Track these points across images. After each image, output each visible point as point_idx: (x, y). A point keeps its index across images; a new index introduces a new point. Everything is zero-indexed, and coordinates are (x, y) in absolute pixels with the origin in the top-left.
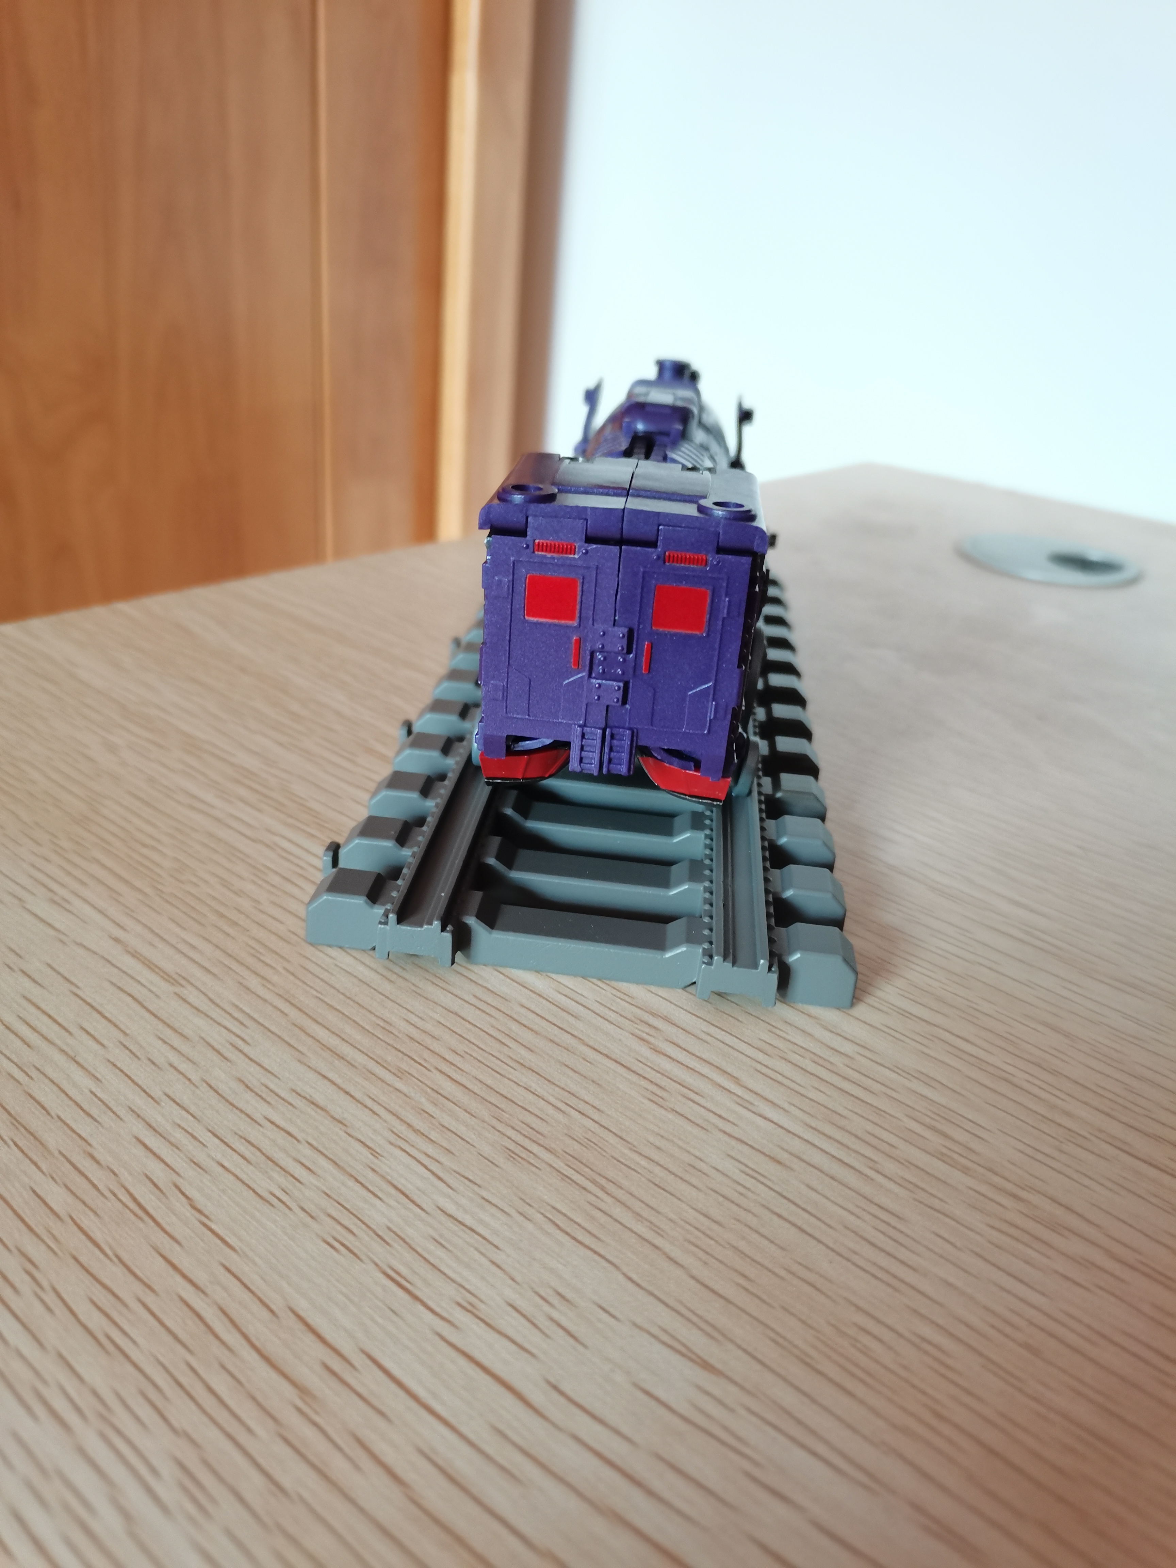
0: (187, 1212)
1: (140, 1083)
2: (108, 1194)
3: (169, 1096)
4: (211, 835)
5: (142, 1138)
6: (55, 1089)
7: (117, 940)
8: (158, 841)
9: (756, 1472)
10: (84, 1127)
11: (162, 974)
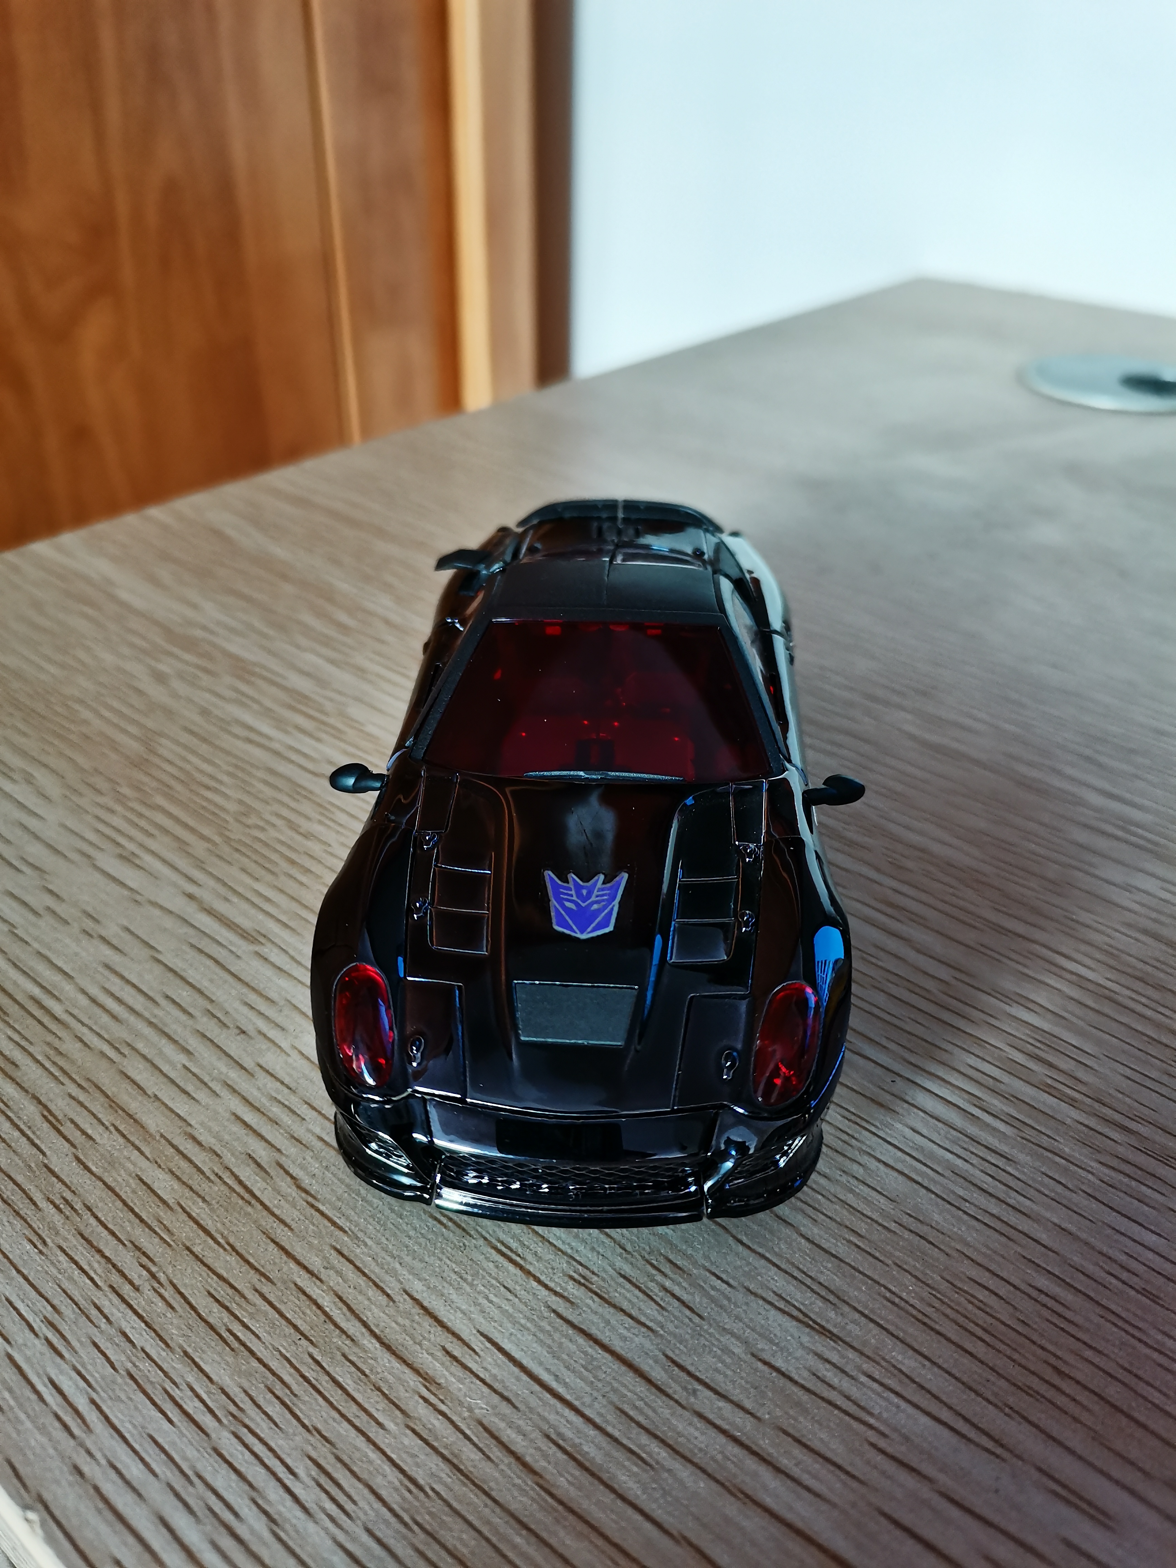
0: (293, 1192)
1: (232, 1054)
2: (212, 1177)
3: (261, 1067)
4: (272, 771)
5: (239, 1113)
6: (148, 1065)
7: (191, 897)
8: (221, 782)
9: (882, 1443)
10: (182, 1107)
11: (240, 932)
